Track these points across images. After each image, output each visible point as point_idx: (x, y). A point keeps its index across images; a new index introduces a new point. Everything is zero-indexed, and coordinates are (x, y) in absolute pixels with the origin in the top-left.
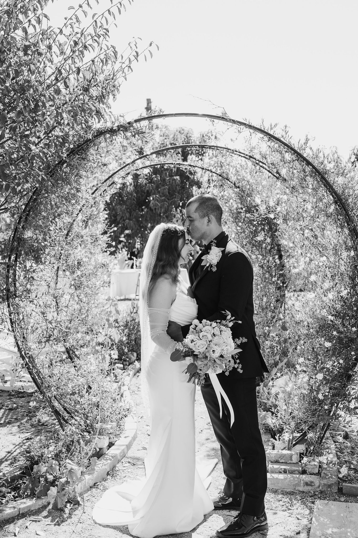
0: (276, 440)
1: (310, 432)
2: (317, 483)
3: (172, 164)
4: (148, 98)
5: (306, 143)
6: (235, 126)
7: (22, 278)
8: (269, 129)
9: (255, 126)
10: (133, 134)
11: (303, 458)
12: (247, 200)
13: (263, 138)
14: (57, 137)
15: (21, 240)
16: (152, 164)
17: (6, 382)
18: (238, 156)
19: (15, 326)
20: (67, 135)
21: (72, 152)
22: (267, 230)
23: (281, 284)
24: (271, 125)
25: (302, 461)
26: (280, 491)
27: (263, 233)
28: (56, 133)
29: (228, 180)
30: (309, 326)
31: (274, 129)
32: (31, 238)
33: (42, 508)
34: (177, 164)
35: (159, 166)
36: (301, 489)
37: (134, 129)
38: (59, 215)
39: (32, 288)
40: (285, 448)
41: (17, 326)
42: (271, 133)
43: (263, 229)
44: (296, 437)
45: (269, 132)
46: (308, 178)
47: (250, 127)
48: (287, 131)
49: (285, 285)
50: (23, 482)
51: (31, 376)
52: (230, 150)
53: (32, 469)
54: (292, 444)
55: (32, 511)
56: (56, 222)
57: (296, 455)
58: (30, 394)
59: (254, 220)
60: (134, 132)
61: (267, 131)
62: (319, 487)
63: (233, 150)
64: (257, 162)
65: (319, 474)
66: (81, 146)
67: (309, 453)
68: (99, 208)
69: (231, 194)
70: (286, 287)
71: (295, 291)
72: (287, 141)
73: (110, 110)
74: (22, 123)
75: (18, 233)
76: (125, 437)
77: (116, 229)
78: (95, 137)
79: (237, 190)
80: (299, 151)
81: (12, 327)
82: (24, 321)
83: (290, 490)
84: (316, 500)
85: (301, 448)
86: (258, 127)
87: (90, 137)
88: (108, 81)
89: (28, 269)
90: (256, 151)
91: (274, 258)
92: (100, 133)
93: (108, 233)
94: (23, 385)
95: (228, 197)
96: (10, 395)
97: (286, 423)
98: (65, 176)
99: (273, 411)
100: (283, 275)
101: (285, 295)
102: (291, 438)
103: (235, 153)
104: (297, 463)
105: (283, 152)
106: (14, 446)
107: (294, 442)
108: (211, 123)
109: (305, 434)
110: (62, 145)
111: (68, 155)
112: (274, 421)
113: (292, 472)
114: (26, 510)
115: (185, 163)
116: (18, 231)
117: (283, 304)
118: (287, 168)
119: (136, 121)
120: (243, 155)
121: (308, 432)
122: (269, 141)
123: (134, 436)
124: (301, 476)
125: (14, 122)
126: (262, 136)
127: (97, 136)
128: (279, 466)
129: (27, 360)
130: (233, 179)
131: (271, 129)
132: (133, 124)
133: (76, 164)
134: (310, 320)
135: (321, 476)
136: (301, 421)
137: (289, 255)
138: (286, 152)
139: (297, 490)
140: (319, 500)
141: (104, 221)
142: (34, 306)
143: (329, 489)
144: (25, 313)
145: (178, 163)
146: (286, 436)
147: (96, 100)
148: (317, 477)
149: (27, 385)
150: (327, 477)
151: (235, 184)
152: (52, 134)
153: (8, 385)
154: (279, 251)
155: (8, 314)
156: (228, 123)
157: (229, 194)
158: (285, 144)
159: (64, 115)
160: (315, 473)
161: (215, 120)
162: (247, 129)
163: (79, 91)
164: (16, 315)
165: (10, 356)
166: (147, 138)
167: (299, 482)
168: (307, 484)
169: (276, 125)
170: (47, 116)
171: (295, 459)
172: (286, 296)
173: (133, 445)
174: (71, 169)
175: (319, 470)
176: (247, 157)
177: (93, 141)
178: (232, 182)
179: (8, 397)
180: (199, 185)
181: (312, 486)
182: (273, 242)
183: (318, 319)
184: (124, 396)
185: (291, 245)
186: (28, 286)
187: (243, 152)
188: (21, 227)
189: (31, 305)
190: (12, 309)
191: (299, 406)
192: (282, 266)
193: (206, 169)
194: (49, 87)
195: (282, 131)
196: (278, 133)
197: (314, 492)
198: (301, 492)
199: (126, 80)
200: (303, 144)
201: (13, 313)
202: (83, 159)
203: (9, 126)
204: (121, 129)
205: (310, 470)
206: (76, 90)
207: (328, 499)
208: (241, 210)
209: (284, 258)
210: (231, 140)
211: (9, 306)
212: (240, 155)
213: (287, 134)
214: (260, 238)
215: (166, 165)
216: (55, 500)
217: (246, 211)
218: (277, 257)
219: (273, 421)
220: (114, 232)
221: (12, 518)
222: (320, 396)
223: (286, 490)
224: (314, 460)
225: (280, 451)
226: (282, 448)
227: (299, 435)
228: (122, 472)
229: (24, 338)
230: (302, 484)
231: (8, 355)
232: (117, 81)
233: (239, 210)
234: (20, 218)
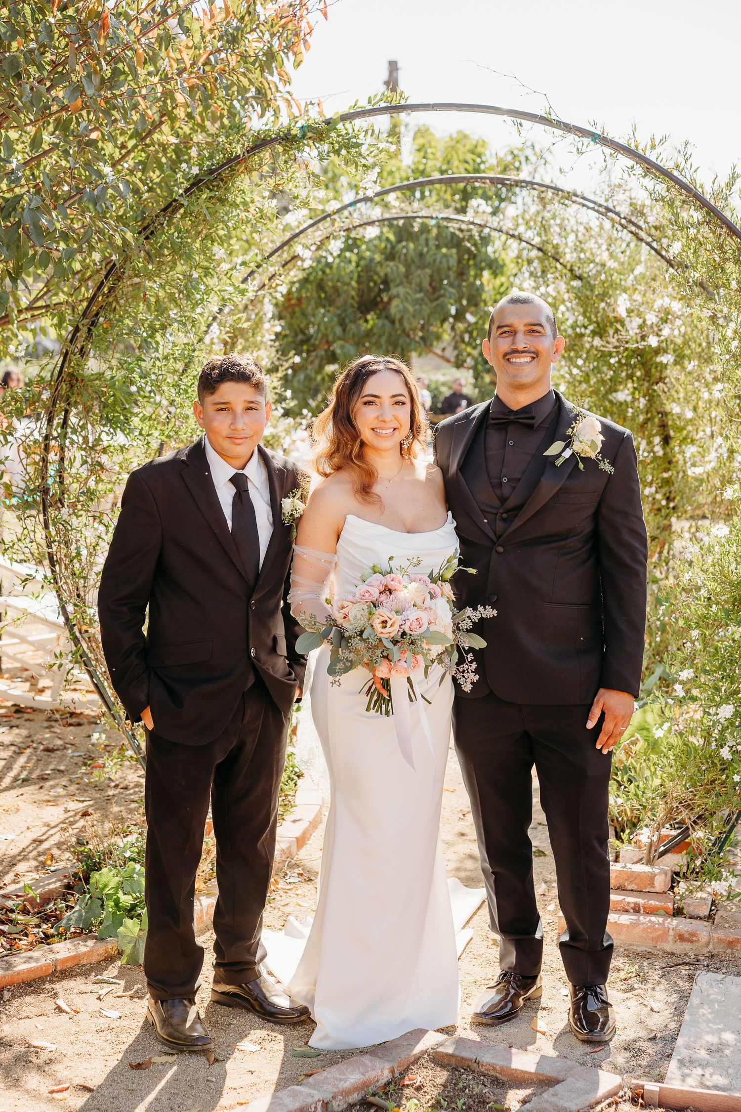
0: (623, 842)
1: (697, 827)
2: (703, 936)
3: (432, 218)
4: (393, 58)
5: (730, 185)
6: (571, 137)
7: (78, 463)
8: (648, 147)
9: (616, 140)
10: (337, 146)
11: (679, 882)
12: (597, 308)
13: (632, 167)
14: (164, 147)
15: (77, 380)
16: (387, 216)
17: (42, 691)
18: (578, 206)
19: (60, 570)
20: (186, 142)
21: (196, 184)
22: (638, 378)
23: (664, 503)
24: (653, 140)
25: (676, 889)
26: (622, 949)
27: (630, 385)
28: (163, 139)
29: (557, 260)
30: (710, 598)
31: (659, 149)
32: (100, 375)
33: (104, 960)
34: (442, 218)
35: (401, 222)
36: (668, 947)
37: (338, 136)
38: (164, 327)
39: (101, 486)
40: (641, 860)
41: (63, 570)
42: (652, 157)
43: (630, 377)
44: (667, 836)
45: (648, 155)
46: (730, 267)
47: (604, 140)
48: (689, 153)
49: (672, 505)
50: (67, 906)
51: (93, 681)
52: (562, 191)
53: (87, 880)
54: (656, 851)
55: (84, 965)
56: (157, 343)
57: (663, 876)
58: (93, 720)
59: (610, 355)
60: (337, 142)
61: (642, 153)
62: (708, 944)
63: (568, 193)
64: (623, 221)
65: (710, 917)
66: (216, 170)
67: (692, 872)
68: (261, 313)
69: (561, 293)
70: (674, 508)
71: (692, 517)
72: (688, 176)
73: (288, 88)
74: (84, 113)
75: (70, 363)
76: (294, 821)
77: (297, 359)
78: (248, 152)
79: (576, 283)
80: (712, 202)
81: (53, 571)
82: (80, 561)
83: (643, 949)
84: (699, 972)
85: (676, 861)
86: (622, 142)
87: (238, 150)
88: (283, 21)
89: (90, 445)
90: (620, 196)
91: (650, 443)
92: (261, 143)
93: (280, 369)
94: (76, 699)
95: (555, 298)
96: (49, 719)
97: (645, 807)
98: (178, 238)
99: (619, 779)
100: (668, 482)
101: (670, 526)
102: (655, 839)
103: (574, 198)
104: (664, 893)
105: (678, 203)
106: (46, 828)
107: (662, 849)
108: (514, 129)
109: (685, 833)
110: (174, 165)
111: (186, 190)
112: (620, 801)
113: (651, 911)
114: (70, 964)
115: (461, 217)
116: (70, 361)
117: (666, 547)
118: (684, 240)
119: (344, 118)
120: (592, 205)
121: (693, 828)
122: (646, 175)
123: (314, 819)
124: (669, 920)
125: (64, 108)
126: (630, 162)
127: (252, 149)
128: (623, 897)
129: (85, 645)
130: (569, 257)
131: (653, 147)
132: (337, 123)
133: (205, 211)
134: (712, 585)
135: (713, 923)
136: (681, 803)
137: (685, 439)
138: (684, 202)
139: (659, 950)
140: (704, 973)
141: (272, 343)
142: (102, 528)
143: (729, 951)
144: (82, 542)
145: (445, 216)
146: (645, 835)
147: (253, 64)
148: (705, 923)
149: (84, 699)
150: (727, 925)
151: (571, 270)
152: (152, 140)
153: (46, 697)
154: (663, 426)
155: (43, 543)
156: (554, 129)
157: (558, 292)
158: (683, 186)
159: (180, 98)
160: (702, 915)
161: (524, 122)
162: (598, 146)
163: (216, 41)
164: (62, 546)
165: (54, 635)
166: (368, 158)
167: (664, 932)
168: (681, 938)
169: (663, 140)
170: (140, 99)
171: (661, 882)
172: (673, 529)
173: (312, 837)
174: (193, 222)
175: (711, 910)
176: (601, 209)
177: (245, 160)
178: (565, 266)
179: (46, 724)
180: (496, 267)
181: (692, 942)
182: (651, 406)
183: (731, 584)
184: (298, 732)
185: (689, 415)
186: (92, 484)
187: (591, 197)
188: (76, 350)
189: (96, 525)
190: (53, 533)
191: (677, 771)
192: (668, 462)
193: (507, 233)
194: (146, 28)
195: (676, 154)
196: (665, 157)
197: (696, 955)
198: (668, 953)
199: (326, 18)
200: (723, 185)
201: (55, 541)
202: (222, 201)
203: (53, 118)
204: (309, 134)
205: (692, 908)
206: (209, 38)
207: (724, 970)
208: (583, 330)
209: (674, 443)
210: (561, 170)
211: (46, 527)
212: (584, 205)
213: (689, 162)
214: (623, 395)
215: (418, 220)
216: (135, 946)
217: (594, 333)
218: (657, 440)
219: (618, 800)
220: (294, 367)
221: (39, 978)
222: (725, 753)
223: (635, 948)
224: (701, 889)
225: (629, 865)
226: (635, 860)
227: (674, 833)
228: (282, 894)
229: (78, 596)
230: (670, 938)
231: (50, 632)
232: (305, 20)
233: (578, 330)
234: (77, 330)
